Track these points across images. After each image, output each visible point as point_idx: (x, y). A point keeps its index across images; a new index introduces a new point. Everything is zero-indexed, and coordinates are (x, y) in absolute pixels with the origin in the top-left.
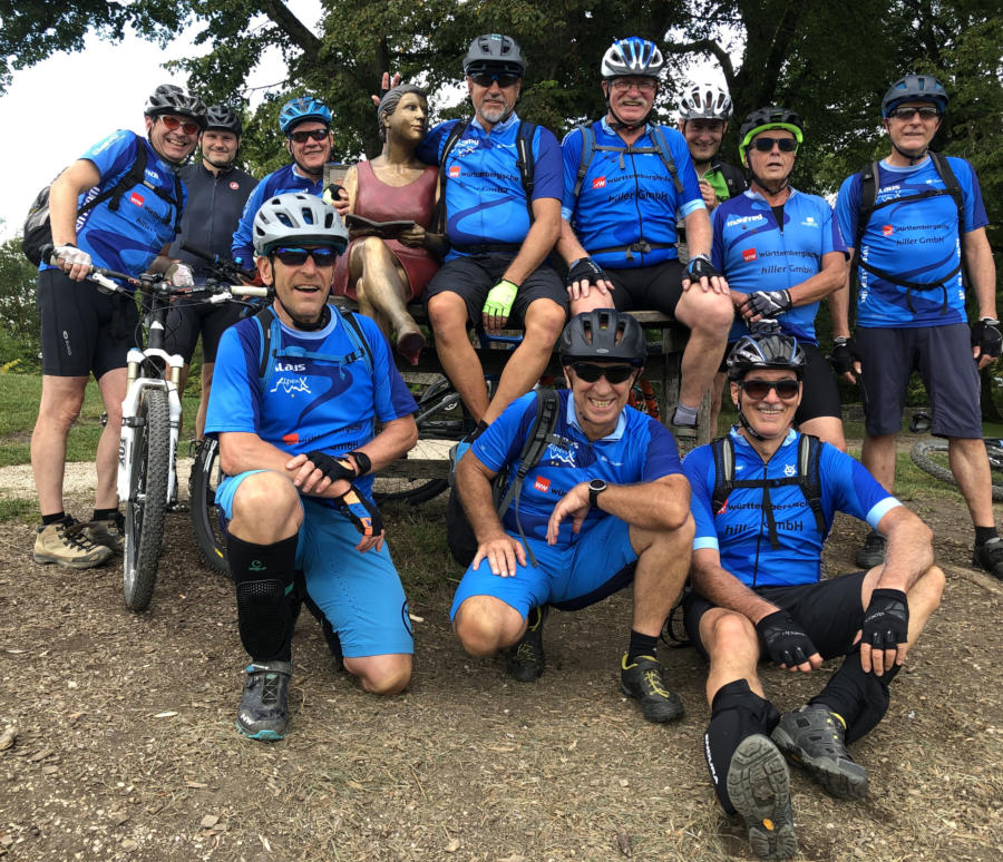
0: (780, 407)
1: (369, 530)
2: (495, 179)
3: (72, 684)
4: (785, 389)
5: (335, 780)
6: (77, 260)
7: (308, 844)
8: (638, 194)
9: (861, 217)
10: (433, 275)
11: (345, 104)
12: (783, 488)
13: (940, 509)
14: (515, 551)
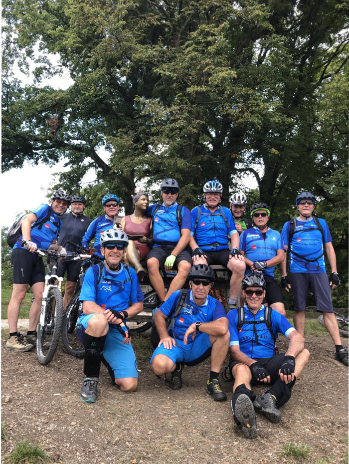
0: (257, 299)
1: (127, 336)
2: (169, 223)
3: (26, 385)
4: (259, 293)
5: (112, 414)
6: (33, 246)
7: (104, 431)
8: (215, 228)
9: (291, 235)
10: (149, 252)
11: (118, 190)
12: (260, 324)
13: (327, 339)
14: (172, 342)
